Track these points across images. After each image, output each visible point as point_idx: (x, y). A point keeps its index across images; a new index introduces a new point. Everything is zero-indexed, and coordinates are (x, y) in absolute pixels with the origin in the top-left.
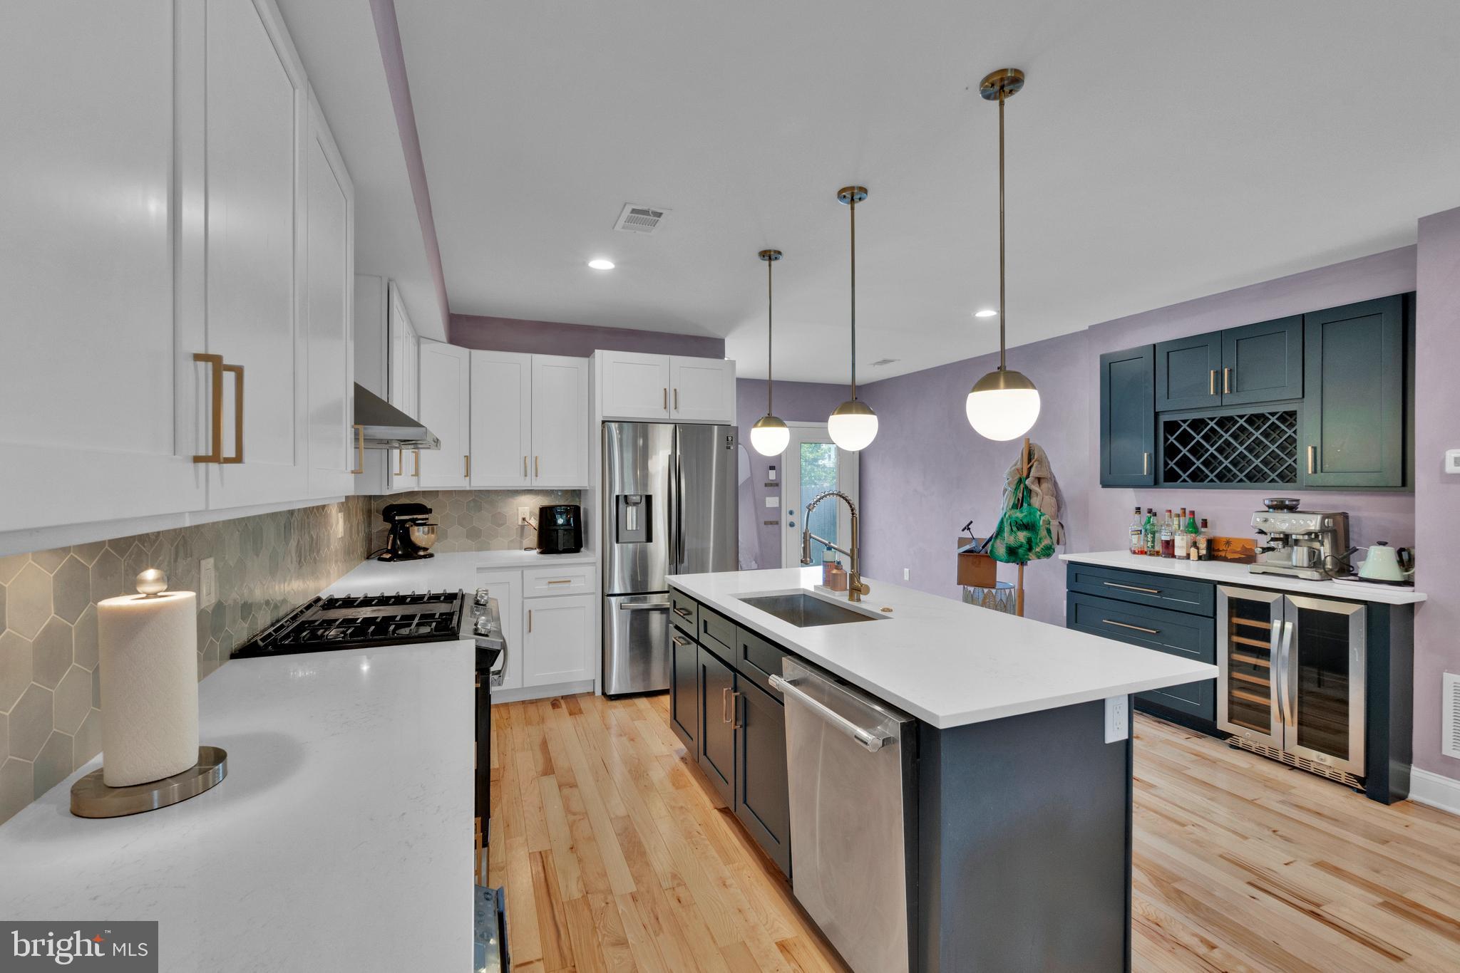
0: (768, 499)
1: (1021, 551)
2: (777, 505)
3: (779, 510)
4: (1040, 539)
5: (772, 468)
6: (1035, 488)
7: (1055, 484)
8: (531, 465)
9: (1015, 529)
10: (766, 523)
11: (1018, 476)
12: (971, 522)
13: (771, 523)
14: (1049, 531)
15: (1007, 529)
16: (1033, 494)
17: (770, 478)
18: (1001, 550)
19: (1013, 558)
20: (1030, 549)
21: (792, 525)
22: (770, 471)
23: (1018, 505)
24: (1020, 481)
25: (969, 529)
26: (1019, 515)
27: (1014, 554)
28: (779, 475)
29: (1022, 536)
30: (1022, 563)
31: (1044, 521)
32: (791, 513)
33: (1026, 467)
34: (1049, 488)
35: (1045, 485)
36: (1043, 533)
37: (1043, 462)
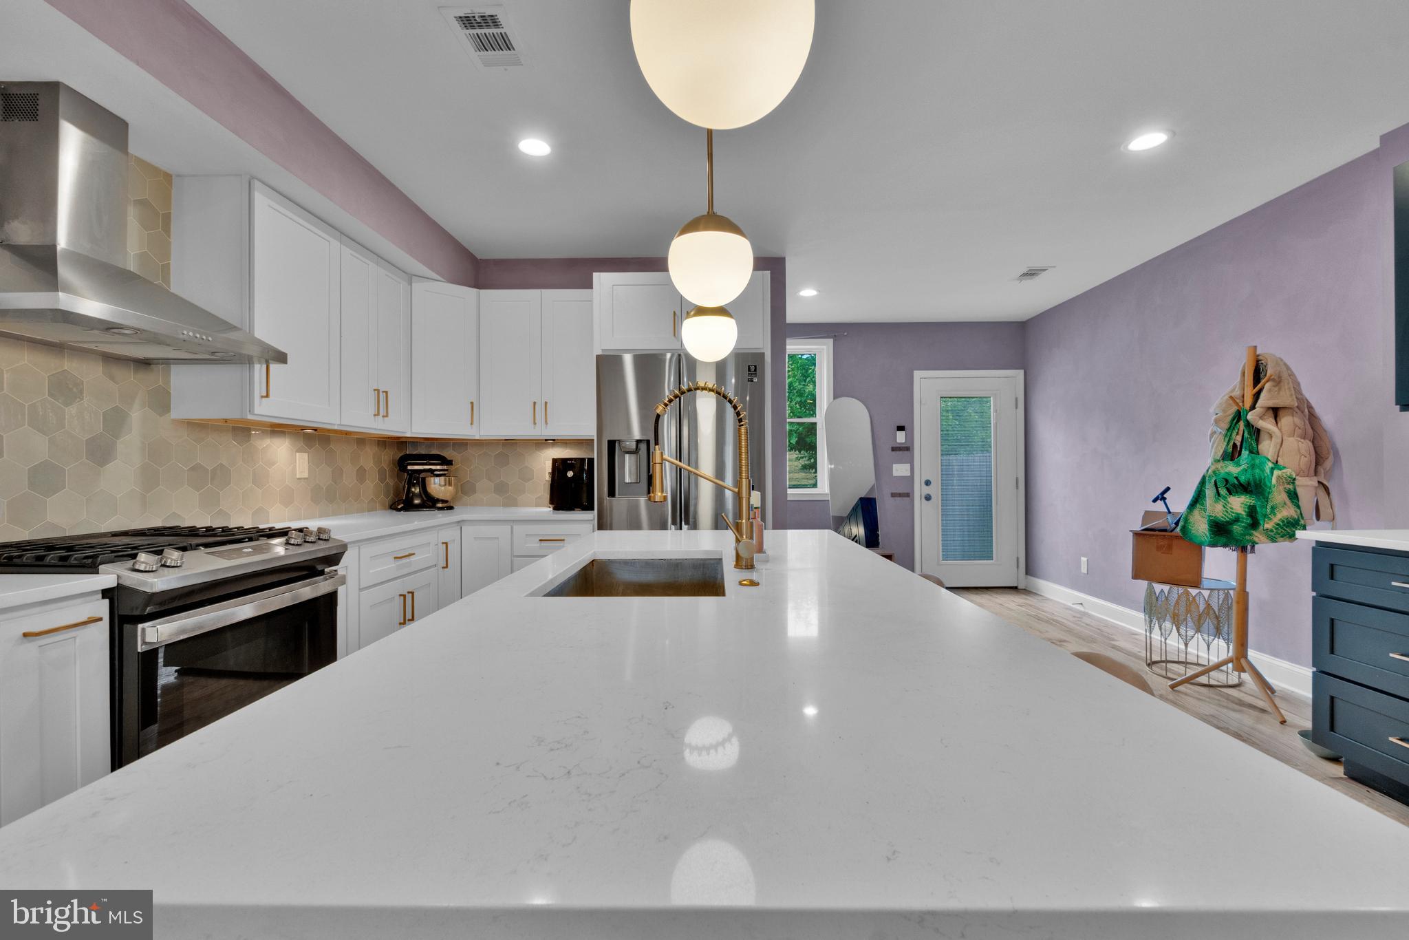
0: (895, 466)
1: (1237, 529)
2: (908, 474)
3: (911, 479)
4: (1273, 508)
5: (901, 428)
6: (1267, 424)
7: (1313, 418)
8: (540, 409)
9: (1223, 492)
10: (893, 495)
11: (1235, 409)
12: (1168, 489)
13: (900, 495)
14: (1293, 496)
15: (1209, 492)
16: (1263, 436)
17: (898, 441)
18: (1200, 527)
19: (1223, 540)
20: (1255, 525)
21: (928, 498)
22: (898, 432)
23: (1232, 454)
24: (1238, 416)
25: (1164, 499)
26: (1232, 469)
27: (1221, 532)
28: (910, 437)
29: (1238, 504)
30: (1244, 549)
31: (1279, 477)
32: (928, 483)
33: (1249, 393)
34: (1296, 426)
35: (1286, 421)
36: (1278, 496)
37: (1285, 378)
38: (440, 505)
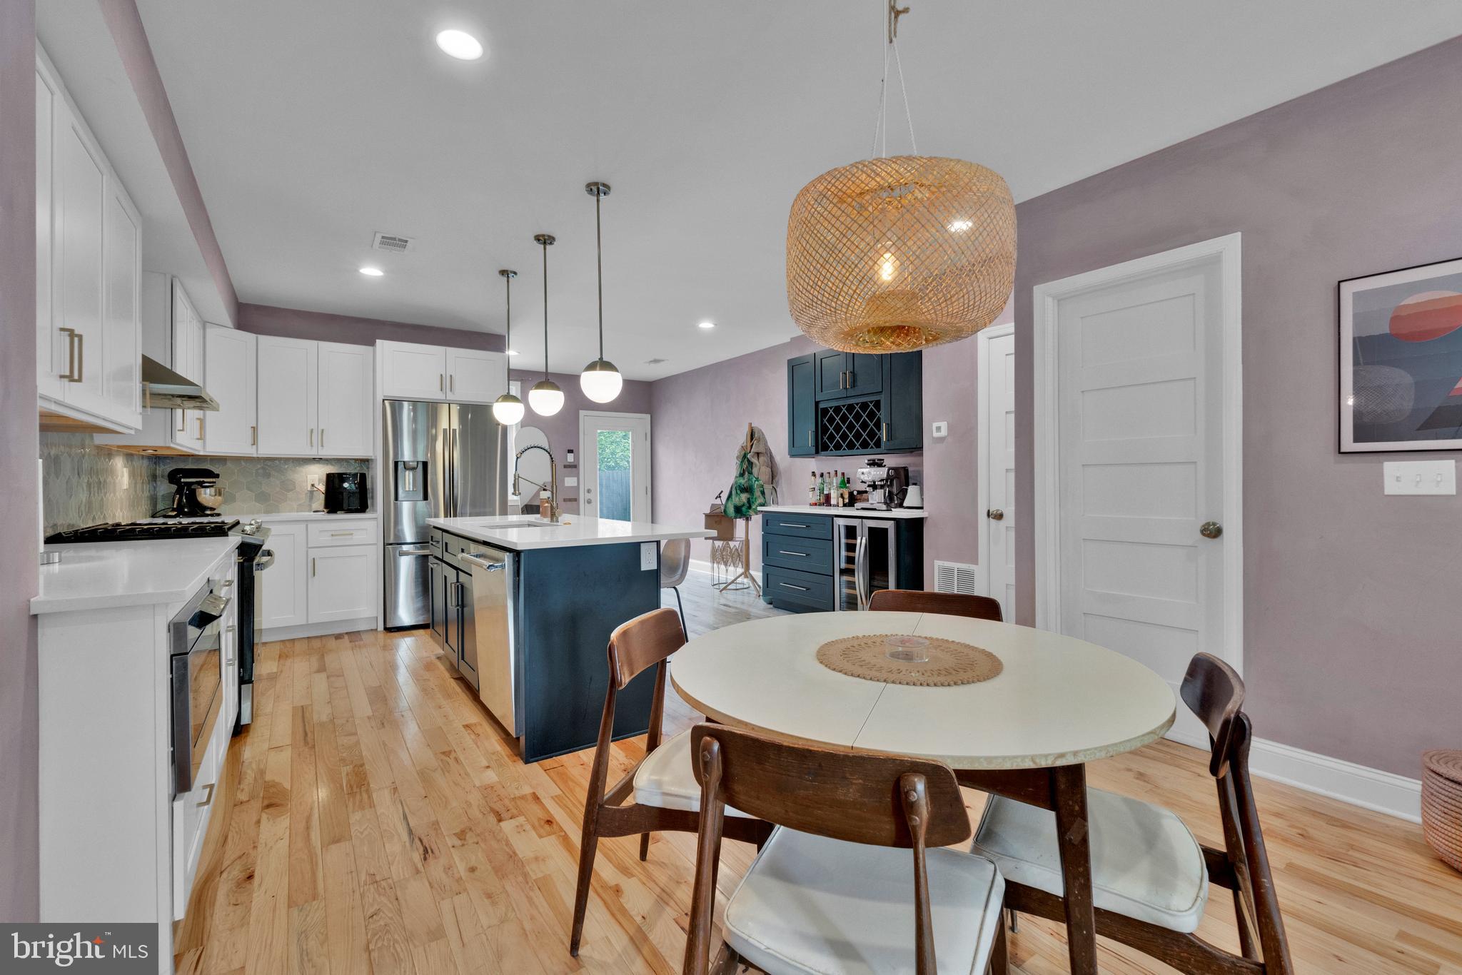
0: (567, 479)
1: (744, 509)
2: (576, 485)
3: (578, 488)
4: (756, 498)
5: (570, 451)
6: (754, 460)
7: (771, 457)
9: (739, 492)
10: (565, 500)
11: (743, 452)
12: (721, 492)
13: (570, 500)
14: (763, 493)
15: (734, 492)
16: (753, 465)
17: (569, 460)
18: (731, 511)
19: (739, 515)
20: (750, 507)
21: (590, 501)
22: (568, 454)
23: (742, 475)
24: (745, 456)
25: (719, 497)
26: (742, 481)
27: (739, 511)
28: (577, 458)
29: (744, 497)
30: (748, 519)
31: (757, 485)
32: (589, 491)
33: (749, 445)
34: (765, 461)
35: (762, 458)
36: (757, 493)
37: (762, 439)
38: (208, 512)
